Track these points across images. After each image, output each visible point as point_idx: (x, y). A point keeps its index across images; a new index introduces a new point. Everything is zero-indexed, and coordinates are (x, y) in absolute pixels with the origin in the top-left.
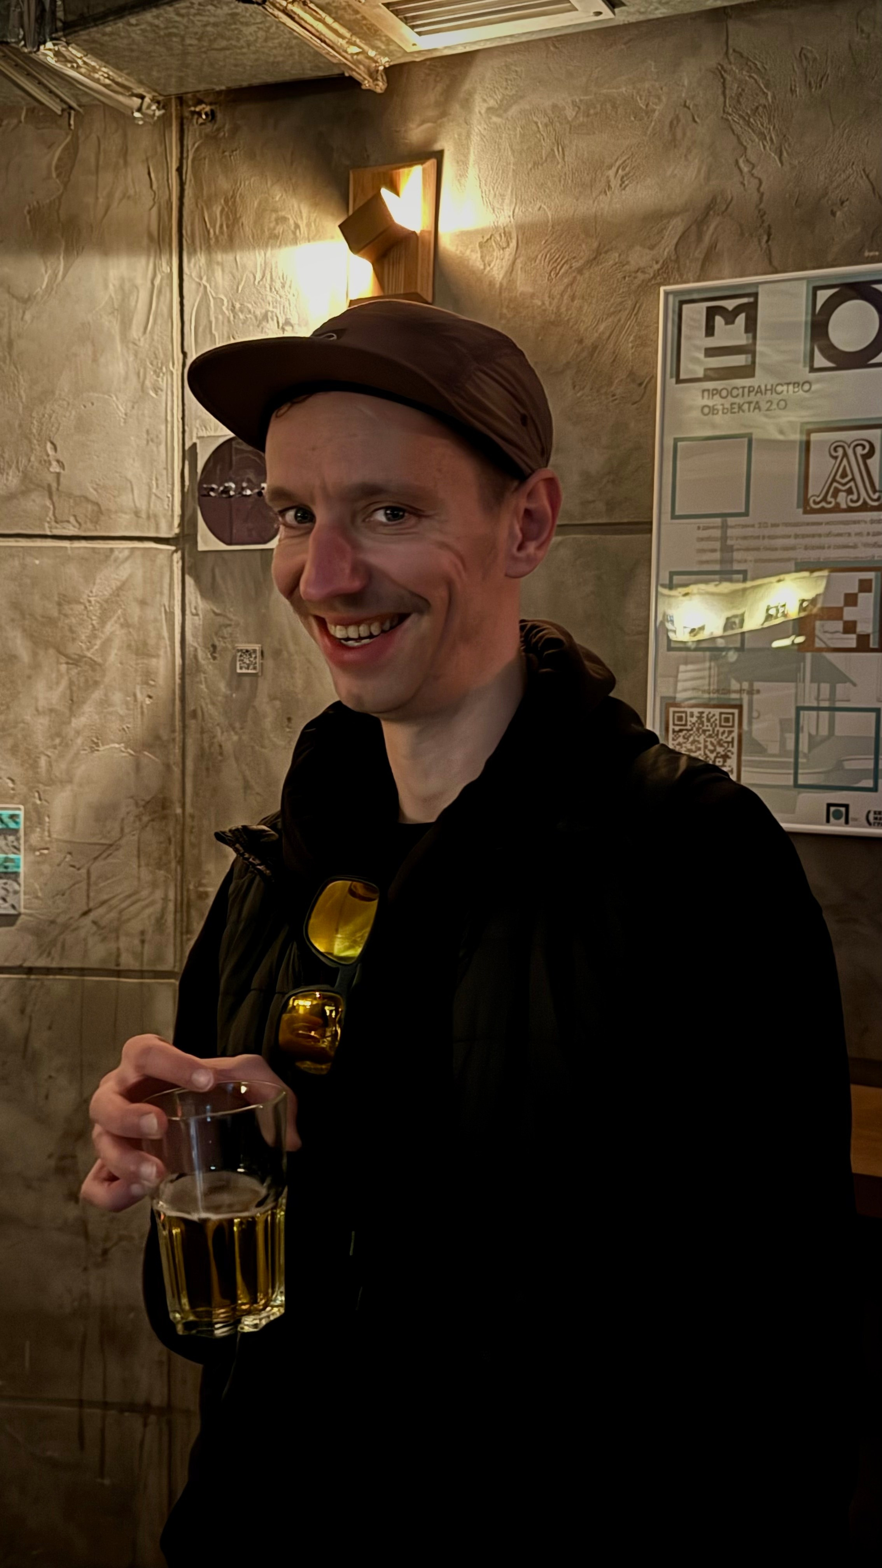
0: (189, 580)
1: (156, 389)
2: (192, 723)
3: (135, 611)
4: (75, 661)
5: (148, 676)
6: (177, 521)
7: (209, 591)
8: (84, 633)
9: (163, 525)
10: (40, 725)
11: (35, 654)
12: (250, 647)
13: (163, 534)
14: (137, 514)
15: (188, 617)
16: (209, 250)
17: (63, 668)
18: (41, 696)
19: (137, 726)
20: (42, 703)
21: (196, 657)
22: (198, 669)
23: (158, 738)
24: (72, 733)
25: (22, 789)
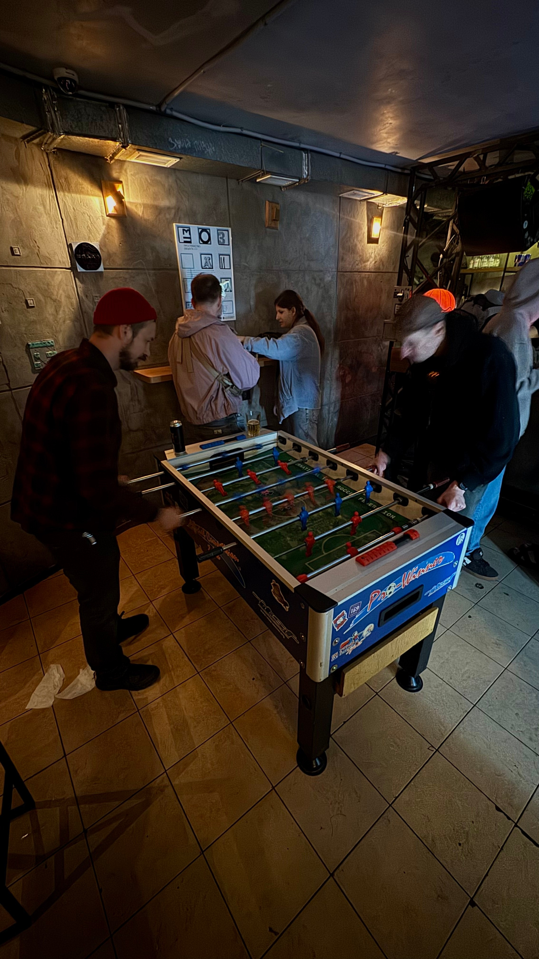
0: (76, 279)
1: (57, 228)
2: (85, 314)
3: (65, 288)
4: (55, 301)
5: (72, 304)
6: (70, 264)
7: (82, 282)
8: (55, 293)
9: (67, 265)
10: (51, 318)
11: (45, 300)
12: (97, 295)
13: (67, 267)
14: (60, 262)
15: (78, 288)
16: (63, 191)
17: (53, 303)
18: (49, 310)
19: (72, 316)
20: (50, 312)
21: (82, 298)
22: (83, 301)
23: (77, 318)
24: (58, 320)
25: (51, 335)
